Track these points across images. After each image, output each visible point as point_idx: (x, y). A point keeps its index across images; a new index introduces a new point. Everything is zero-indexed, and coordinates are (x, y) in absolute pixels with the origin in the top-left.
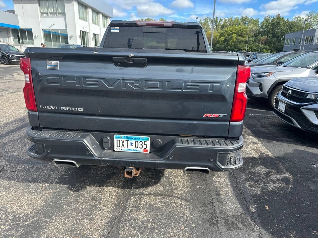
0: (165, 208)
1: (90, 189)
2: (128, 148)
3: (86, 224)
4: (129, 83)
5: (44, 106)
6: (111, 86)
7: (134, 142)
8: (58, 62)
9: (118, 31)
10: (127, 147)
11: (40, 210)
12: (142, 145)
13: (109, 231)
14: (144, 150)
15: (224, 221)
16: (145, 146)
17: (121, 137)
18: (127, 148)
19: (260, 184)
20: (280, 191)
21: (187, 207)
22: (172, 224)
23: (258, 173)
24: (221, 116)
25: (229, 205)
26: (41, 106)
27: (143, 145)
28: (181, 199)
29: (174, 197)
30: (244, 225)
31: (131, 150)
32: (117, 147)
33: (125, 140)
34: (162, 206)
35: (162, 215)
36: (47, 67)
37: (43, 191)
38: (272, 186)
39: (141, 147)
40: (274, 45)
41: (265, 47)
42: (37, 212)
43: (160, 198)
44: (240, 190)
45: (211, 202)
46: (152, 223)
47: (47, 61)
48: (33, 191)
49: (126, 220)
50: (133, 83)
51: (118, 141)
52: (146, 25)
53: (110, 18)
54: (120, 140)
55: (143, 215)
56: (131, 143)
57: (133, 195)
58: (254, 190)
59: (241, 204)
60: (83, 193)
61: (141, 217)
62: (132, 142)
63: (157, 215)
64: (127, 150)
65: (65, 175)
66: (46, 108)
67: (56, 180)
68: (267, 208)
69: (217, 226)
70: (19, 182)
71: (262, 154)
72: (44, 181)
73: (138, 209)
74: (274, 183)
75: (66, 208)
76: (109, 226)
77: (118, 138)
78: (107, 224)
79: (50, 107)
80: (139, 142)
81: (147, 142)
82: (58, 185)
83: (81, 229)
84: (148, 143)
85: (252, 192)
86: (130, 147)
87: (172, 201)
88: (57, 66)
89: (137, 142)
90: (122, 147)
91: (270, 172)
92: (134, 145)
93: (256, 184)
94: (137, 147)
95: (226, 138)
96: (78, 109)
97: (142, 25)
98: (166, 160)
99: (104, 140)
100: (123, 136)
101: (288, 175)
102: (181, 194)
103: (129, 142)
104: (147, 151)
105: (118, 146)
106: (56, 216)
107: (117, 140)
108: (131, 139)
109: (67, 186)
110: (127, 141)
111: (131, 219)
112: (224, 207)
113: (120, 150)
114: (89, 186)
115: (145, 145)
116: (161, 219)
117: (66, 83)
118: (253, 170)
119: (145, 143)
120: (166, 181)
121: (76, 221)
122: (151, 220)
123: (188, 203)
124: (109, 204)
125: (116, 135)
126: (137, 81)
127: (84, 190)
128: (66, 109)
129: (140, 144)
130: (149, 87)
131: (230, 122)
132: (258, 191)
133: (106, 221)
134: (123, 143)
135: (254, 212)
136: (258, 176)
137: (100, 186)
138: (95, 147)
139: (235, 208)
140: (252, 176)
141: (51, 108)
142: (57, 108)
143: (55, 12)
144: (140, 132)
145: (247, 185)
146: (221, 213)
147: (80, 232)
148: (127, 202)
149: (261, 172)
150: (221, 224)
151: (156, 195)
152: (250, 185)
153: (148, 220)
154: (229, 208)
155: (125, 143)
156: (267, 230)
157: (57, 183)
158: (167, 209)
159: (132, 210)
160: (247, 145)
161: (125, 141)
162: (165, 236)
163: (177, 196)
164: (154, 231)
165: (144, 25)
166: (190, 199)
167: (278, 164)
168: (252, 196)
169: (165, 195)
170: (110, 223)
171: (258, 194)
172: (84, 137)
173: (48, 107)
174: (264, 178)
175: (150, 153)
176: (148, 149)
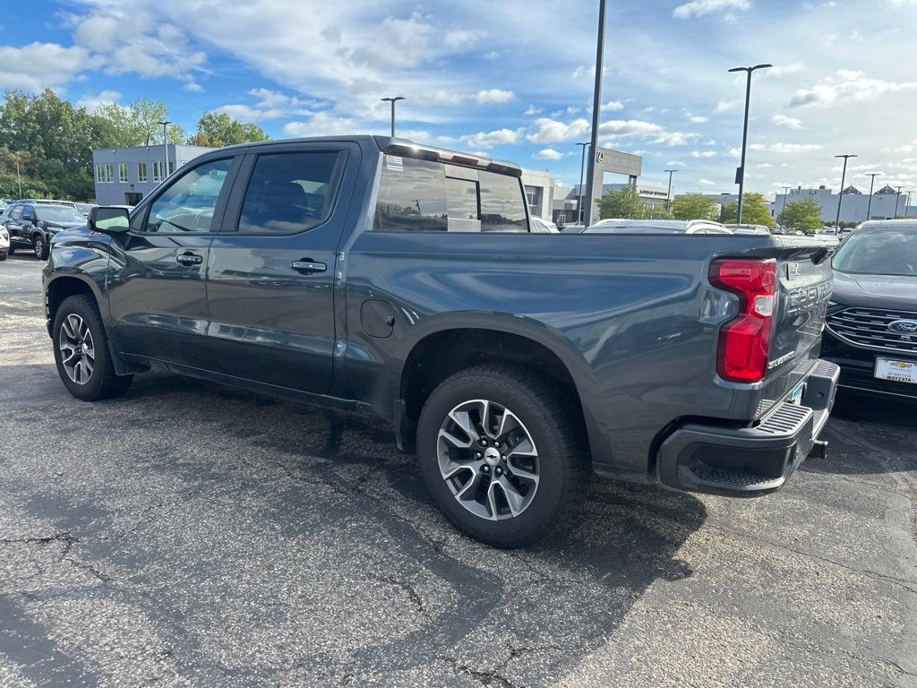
9: (402, 169)
36: (789, 275)
52: (451, 158)
66: (773, 365)
97: (444, 159)
165: (447, 160)
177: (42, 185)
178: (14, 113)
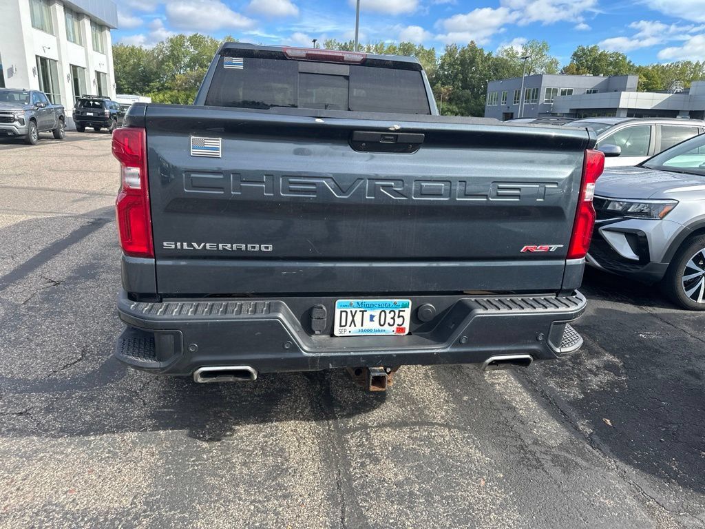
0: (427, 450)
1: (243, 430)
2: (364, 328)
3: (281, 509)
4: (383, 186)
5: (176, 244)
6: (344, 193)
7: (376, 313)
8: (220, 139)
9: (241, 67)
10: (362, 326)
11: (151, 495)
12: (393, 318)
13: (340, 514)
14: (397, 329)
15: (549, 459)
16: (399, 321)
17: (351, 304)
18: (362, 328)
19: (573, 380)
20: (611, 388)
21: (467, 441)
22: (458, 479)
24: (554, 248)
26: (165, 244)
27: (396, 318)
28: (448, 426)
29: (433, 424)
30: (587, 460)
31: (371, 331)
32: (341, 326)
33: (358, 310)
34: (419, 445)
35: (430, 464)
36: (192, 150)
37: (130, 450)
38: (595, 382)
39: (392, 323)
40: (466, 103)
41: (451, 107)
42: (147, 502)
43: (406, 430)
44: (543, 394)
45: (506, 425)
46: (419, 484)
47: (192, 137)
48: (107, 455)
49: (363, 486)
50: (391, 186)
51: (344, 314)
52: (305, 56)
53: (109, 28)
54: (348, 310)
55: (392, 472)
56: (371, 316)
57: (348, 431)
58: (568, 393)
59: (561, 422)
60: (233, 441)
61: (389, 475)
62: (373, 313)
63: (420, 466)
64: (362, 331)
65: (164, 407)
66: (179, 247)
67: (149, 422)
68: (608, 422)
69: (543, 469)
70: (54, 437)
73: (374, 459)
74: (596, 375)
75: (213, 481)
76: (335, 505)
77: (344, 306)
78: (328, 500)
79: (190, 245)
80: (387, 312)
81: (404, 311)
82: (162, 432)
83: (277, 521)
84: (407, 313)
85: (568, 397)
86: (368, 325)
87: (433, 434)
88: (217, 149)
89: (383, 314)
90: (350, 326)
92: (376, 319)
93: (567, 381)
94: (382, 323)
95: (558, 292)
96: (260, 247)
97: (294, 57)
98: (455, 345)
99: (315, 314)
100: (354, 301)
101: (608, 357)
102: (442, 417)
103: (367, 315)
104: (402, 330)
105: (343, 324)
106: (200, 503)
107: (341, 312)
108: (372, 306)
109: (186, 431)
110: (363, 312)
111: (373, 482)
112: (535, 432)
113: (347, 334)
114: (237, 424)
115: (401, 319)
116: (431, 472)
117: (241, 189)
119: (401, 314)
120: (397, 394)
121: (254, 505)
122: (413, 477)
123: (465, 433)
124: (307, 459)
125: (339, 300)
126: (400, 182)
127: (231, 435)
128: (232, 247)
129: (389, 316)
130: (422, 195)
131: (567, 260)
132: (575, 393)
133: (320, 495)
134: (353, 316)
135: (591, 434)
137: (264, 421)
139: (554, 430)
141: (193, 246)
142: (208, 246)
144: (392, 290)
145: (552, 383)
146: (536, 442)
150: (548, 465)
151: (393, 425)
152: (557, 383)
153: (407, 479)
154: (545, 431)
155: (358, 318)
156: (629, 462)
157: (156, 428)
158: (432, 451)
159: (364, 462)
161: (358, 312)
162: (460, 505)
163: (436, 421)
164: (432, 498)
165: (301, 58)
166: (466, 425)
169: (415, 424)
170: (331, 497)
171: (580, 399)
172: (277, 309)
173: (185, 244)
174: (573, 368)
175: (410, 333)
176: (407, 325)
177: (455, 108)
178: (448, 60)
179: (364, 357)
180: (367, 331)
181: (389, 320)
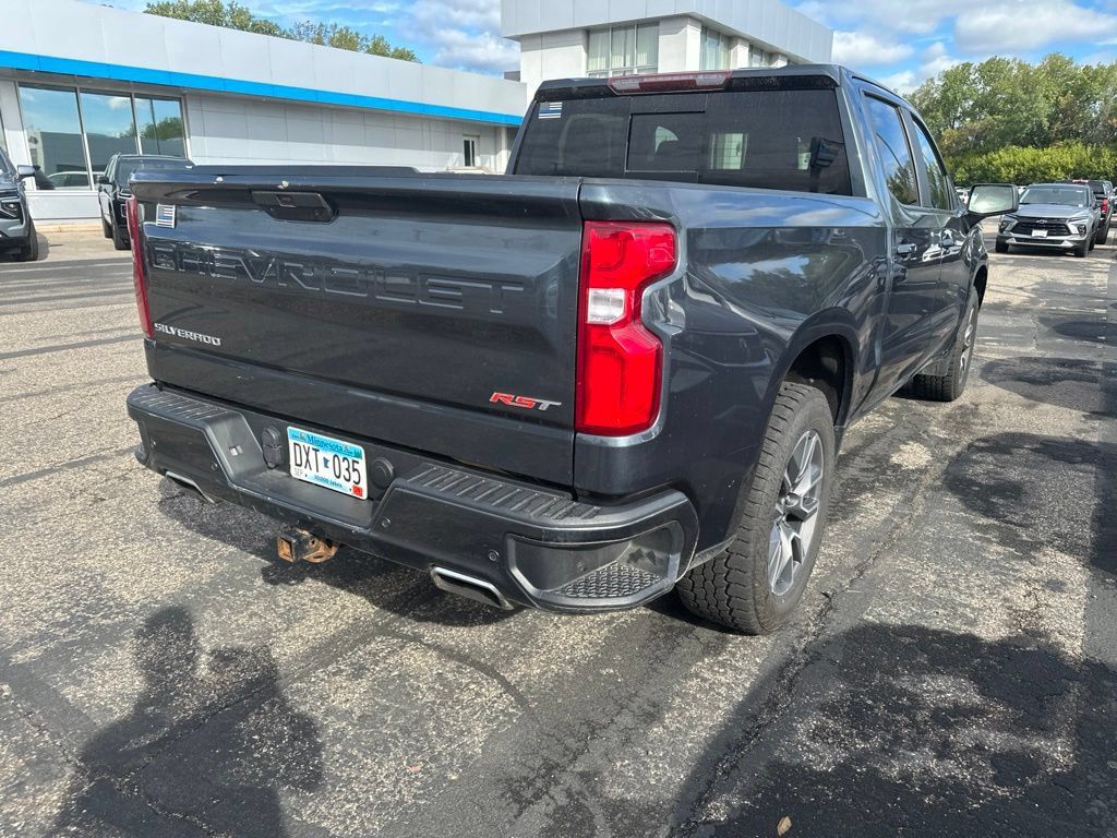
0: (430, 697)
1: (309, 585)
2: (320, 474)
5: (161, 327)
7: (329, 456)
9: (558, 115)
10: (317, 470)
11: (156, 602)
12: (347, 469)
14: (354, 487)
15: (559, 803)
16: (355, 477)
17: (302, 438)
18: (317, 474)
19: (866, 738)
20: (926, 791)
21: (497, 717)
22: (397, 746)
23: (913, 698)
24: (545, 404)
25: (644, 763)
26: (156, 325)
27: (351, 469)
28: (508, 687)
29: (497, 676)
31: (326, 481)
32: (296, 465)
33: (311, 446)
34: (431, 688)
35: (401, 713)
36: (157, 220)
37: (207, 561)
39: (347, 477)
42: (145, 605)
43: (452, 664)
44: (755, 730)
45: (593, 733)
46: (350, 724)
48: (189, 557)
51: (297, 448)
52: (638, 87)
54: (301, 444)
55: (348, 696)
56: (325, 459)
57: (390, 633)
58: (810, 751)
59: (693, 778)
60: (283, 590)
61: (340, 697)
62: (327, 457)
63: (387, 709)
64: (316, 477)
66: (163, 330)
67: (260, 544)
69: (522, 808)
70: (189, 527)
71: (1035, 634)
72: (234, 541)
73: (358, 672)
76: (244, 691)
77: (296, 437)
79: (169, 329)
80: (341, 459)
81: (358, 463)
82: (253, 557)
84: (362, 466)
85: (797, 755)
86: (322, 471)
87: (472, 686)
89: (337, 460)
90: (306, 468)
91: (977, 712)
92: (330, 464)
93: (851, 735)
94: (337, 473)
96: (211, 340)
97: (625, 91)
98: (375, 528)
99: (265, 437)
100: (305, 433)
102: (524, 676)
103: (321, 455)
104: (360, 492)
107: (295, 444)
108: (324, 445)
109: (266, 566)
110: (316, 450)
111: (312, 694)
112: (618, 764)
113: (304, 477)
114: (315, 577)
115: (357, 473)
116: (385, 722)
118: (905, 682)
119: (356, 466)
120: (523, 624)
122: (357, 714)
123: (513, 708)
124: (303, 638)
125: (289, 428)
127: (292, 585)
128: (194, 336)
129: (344, 465)
131: (578, 434)
132: (826, 760)
134: (307, 454)
135: (712, 821)
136: (899, 709)
137: (339, 586)
138: (241, 451)
139: (658, 781)
140: (870, 702)
141: (171, 331)
142: (179, 332)
143: (628, 64)
144: (342, 427)
145: (809, 724)
146: (587, 776)
147: (172, 681)
148: (351, 648)
149: (929, 699)
150: (540, 808)
152: (821, 729)
153: (348, 712)
154: (637, 772)
155: (312, 453)
157: (255, 551)
159: (342, 671)
160: (1004, 584)
161: (311, 450)
163: (506, 675)
165: (634, 91)
166: (534, 700)
167: (1061, 693)
168: (776, 767)
171: (811, 771)
172: (210, 422)
173: (167, 327)
174: (913, 724)
175: (368, 498)
176: (364, 485)
179: (282, 509)
180: (323, 480)
181: (344, 473)
